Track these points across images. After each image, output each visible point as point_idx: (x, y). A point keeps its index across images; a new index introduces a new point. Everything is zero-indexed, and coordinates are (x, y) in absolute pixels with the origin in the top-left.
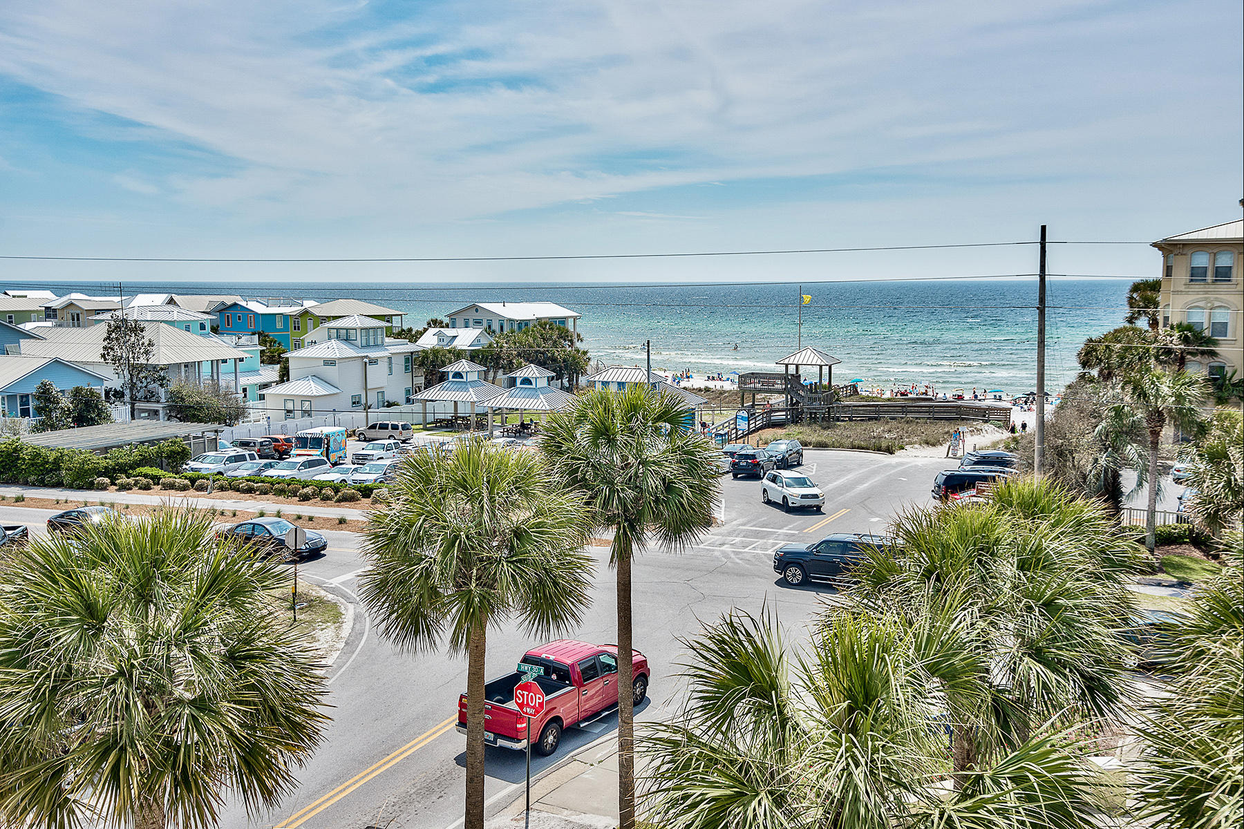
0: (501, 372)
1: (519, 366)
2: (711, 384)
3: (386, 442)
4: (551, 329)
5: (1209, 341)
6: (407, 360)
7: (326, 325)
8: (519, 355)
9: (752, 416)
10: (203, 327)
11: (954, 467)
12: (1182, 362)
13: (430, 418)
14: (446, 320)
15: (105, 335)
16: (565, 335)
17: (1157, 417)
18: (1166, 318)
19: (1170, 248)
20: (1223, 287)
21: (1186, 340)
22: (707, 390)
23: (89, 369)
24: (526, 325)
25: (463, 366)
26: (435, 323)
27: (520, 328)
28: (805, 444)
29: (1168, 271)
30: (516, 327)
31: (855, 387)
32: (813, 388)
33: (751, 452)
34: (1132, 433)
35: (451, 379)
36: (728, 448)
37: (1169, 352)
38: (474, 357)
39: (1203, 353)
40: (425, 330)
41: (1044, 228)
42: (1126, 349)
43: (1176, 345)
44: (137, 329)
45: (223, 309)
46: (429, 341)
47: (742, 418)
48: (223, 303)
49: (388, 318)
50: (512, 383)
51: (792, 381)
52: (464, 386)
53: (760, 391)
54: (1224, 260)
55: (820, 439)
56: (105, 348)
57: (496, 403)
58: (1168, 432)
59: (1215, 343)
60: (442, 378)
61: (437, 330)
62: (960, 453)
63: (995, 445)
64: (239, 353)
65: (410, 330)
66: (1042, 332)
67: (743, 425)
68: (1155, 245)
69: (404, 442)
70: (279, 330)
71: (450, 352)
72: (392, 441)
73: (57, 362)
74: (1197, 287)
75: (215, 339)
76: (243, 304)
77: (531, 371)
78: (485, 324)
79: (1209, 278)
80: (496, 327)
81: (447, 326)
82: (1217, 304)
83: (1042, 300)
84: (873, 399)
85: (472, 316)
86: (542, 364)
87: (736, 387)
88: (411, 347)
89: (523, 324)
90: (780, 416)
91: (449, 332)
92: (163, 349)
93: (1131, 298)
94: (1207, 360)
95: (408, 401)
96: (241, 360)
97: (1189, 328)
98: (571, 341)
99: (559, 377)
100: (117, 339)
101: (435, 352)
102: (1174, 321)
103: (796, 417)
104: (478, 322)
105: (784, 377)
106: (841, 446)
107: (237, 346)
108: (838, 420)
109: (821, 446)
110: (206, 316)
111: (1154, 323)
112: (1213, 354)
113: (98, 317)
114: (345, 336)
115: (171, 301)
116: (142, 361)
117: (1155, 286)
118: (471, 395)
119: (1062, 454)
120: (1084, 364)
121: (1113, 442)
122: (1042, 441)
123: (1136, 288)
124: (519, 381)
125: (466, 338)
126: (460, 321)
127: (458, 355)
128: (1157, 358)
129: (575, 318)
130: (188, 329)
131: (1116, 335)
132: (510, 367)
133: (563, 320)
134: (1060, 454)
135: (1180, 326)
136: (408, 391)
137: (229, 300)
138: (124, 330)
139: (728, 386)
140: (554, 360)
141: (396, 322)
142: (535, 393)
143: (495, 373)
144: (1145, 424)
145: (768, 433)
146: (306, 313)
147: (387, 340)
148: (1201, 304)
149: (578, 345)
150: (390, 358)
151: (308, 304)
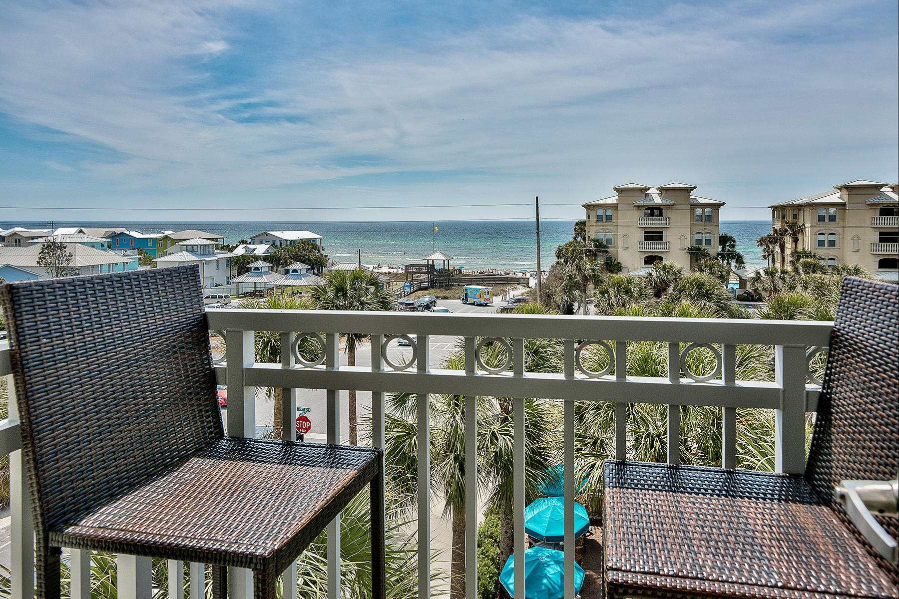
0: (280, 266)
1: (291, 263)
2: (391, 271)
3: (216, 305)
4: (308, 244)
5: (605, 247)
6: (227, 261)
7: (180, 243)
8: (290, 258)
9: (411, 285)
10: (102, 246)
11: (505, 304)
12: (596, 255)
13: (241, 292)
14: (249, 241)
15: (41, 251)
16: (315, 247)
17: (586, 279)
18: (589, 237)
19: (589, 207)
20: (609, 224)
21: (596, 246)
22: (389, 273)
23: (29, 270)
24: (294, 243)
25: (260, 264)
26: (243, 242)
27: (291, 244)
28: (437, 297)
29: (589, 217)
30: (289, 244)
31: (460, 270)
32: (440, 271)
33: (412, 302)
34: (576, 286)
35: (252, 271)
36: (400, 300)
37: (590, 251)
38: (265, 259)
39: (603, 251)
40: (237, 246)
41: (537, 198)
42: (574, 250)
43: (593, 248)
44: (62, 247)
45: (114, 236)
46: (240, 251)
47: (407, 286)
48: (114, 232)
49: (216, 240)
50: (287, 272)
51: (431, 268)
52: (260, 275)
53: (415, 273)
54: (609, 213)
55: (444, 295)
56: (40, 258)
57: (278, 283)
58: (591, 285)
59: (607, 247)
60: (248, 270)
61: (245, 245)
62: (507, 299)
63: (522, 295)
64: (126, 260)
65: (228, 246)
66: (538, 243)
67: (408, 290)
68: (583, 206)
69: (226, 304)
70: (150, 247)
71: (252, 256)
72: (219, 304)
73: (8, 267)
74: (599, 224)
75: (111, 252)
76: (127, 233)
77: (298, 266)
78: (272, 243)
79: (604, 220)
80: (278, 243)
81: (250, 243)
82: (607, 231)
83: (538, 229)
84: (468, 275)
85: (264, 238)
86: (303, 262)
87: (403, 271)
88: (229, 255)
89: (293, 242)
90: (426, 284)
91: (252, 247)
92: (78, 258)
93: (576, 228)
94: (604, 254)
95: (228, 283)
96: (127, 263)
97: (597, 240)
98: (319, 250)
99: (313, 268)
100: (48, 253)
101: (243, 257)
102: (592, 237)
103: (433, 285)
104: (267, 242)
105: (427, 266)
106: (454, 298)
107: (124, 256)
108: (453, 286)
109: (445, 298)
110: (105, 240)
111: (584, 239)
112: (607, 252)
113: (34, 241)
114: (191, 249)
115: (81, 232)
116: (65, 265)
117: (584, 223)
118: (265, 279)
119: (549, 296)
120: (558, 257)
121: (568, 290)
122: (540, 291)
123: (577, 224)
124: (291, 271)
125: (261, 249)
126: (257, 240)
127: (257, 258)
128: (586, 254)
129: (321, 239)
130: (93, 246)
131: (570, 245)
132: (286, 264)
133: (314, 240)
134: (548, 296)
135: (594, 241)
136: (228, 278)
137: (118, 231)
138: (52, 248)
139: (400, 271)
140: (310, 260)
141: (220, 242)
142: (300, 277)
143: (277, 267)
144: (581, 282)
145: (420, 293)
146: (166, 237)
147: (216, 251)
148: (602, 231)
149: (322, 252)
150: (217, 260)
151: (167, 233)
